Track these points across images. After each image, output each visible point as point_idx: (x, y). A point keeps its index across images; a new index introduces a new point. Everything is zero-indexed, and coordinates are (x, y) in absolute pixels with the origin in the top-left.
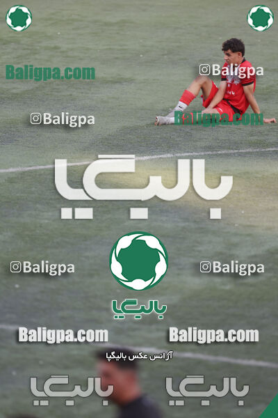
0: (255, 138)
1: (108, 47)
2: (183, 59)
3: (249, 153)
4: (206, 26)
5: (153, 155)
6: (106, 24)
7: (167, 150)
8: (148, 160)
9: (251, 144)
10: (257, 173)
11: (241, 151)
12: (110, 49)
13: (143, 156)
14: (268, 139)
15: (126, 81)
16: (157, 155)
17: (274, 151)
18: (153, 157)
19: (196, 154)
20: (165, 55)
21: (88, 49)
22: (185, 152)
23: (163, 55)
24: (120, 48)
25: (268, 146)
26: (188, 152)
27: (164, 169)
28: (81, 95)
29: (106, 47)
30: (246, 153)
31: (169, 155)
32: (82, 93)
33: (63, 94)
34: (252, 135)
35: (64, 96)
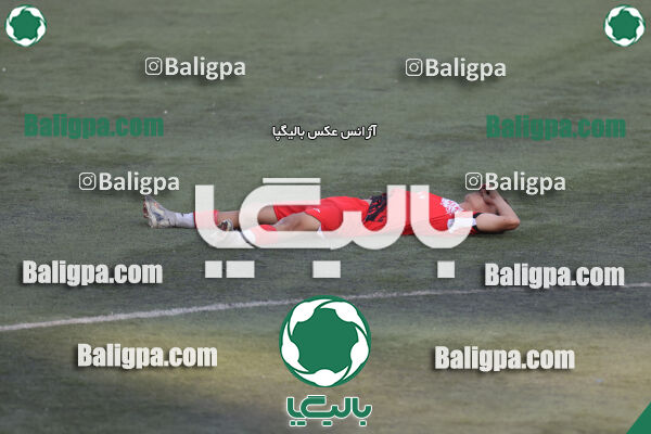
0: (389, 270)
1: (101, 96)
2: (246, 118)
3: (378, 300)
4: (291, 54)
5: (189, 306)
6: (96, 51)
7: (218, 297)
8: (181, 315)
9: (381, 284)
10: (394, 339)
11: (361, 297)
12: (104, 99)
13: (169, 308)
14: (415, 273)
15: (135, 163)
16: (198, 306)
17: (427, 296)
18: (191, 310)
19: (275, 303)
20: (212, 110)
21: (61, 100)
22: (252, 300)
23: (208, 110)
24: (123, 97)
25: (414, 287)
26: (258, 300)
27: (213, 334)
28: (47, 188)
29: (96, 96)
30: (373, 301)
31: (221, 307)
32: (51, 186)
33: (14, 187)
34: (383, 266)
35: (15, 191)
